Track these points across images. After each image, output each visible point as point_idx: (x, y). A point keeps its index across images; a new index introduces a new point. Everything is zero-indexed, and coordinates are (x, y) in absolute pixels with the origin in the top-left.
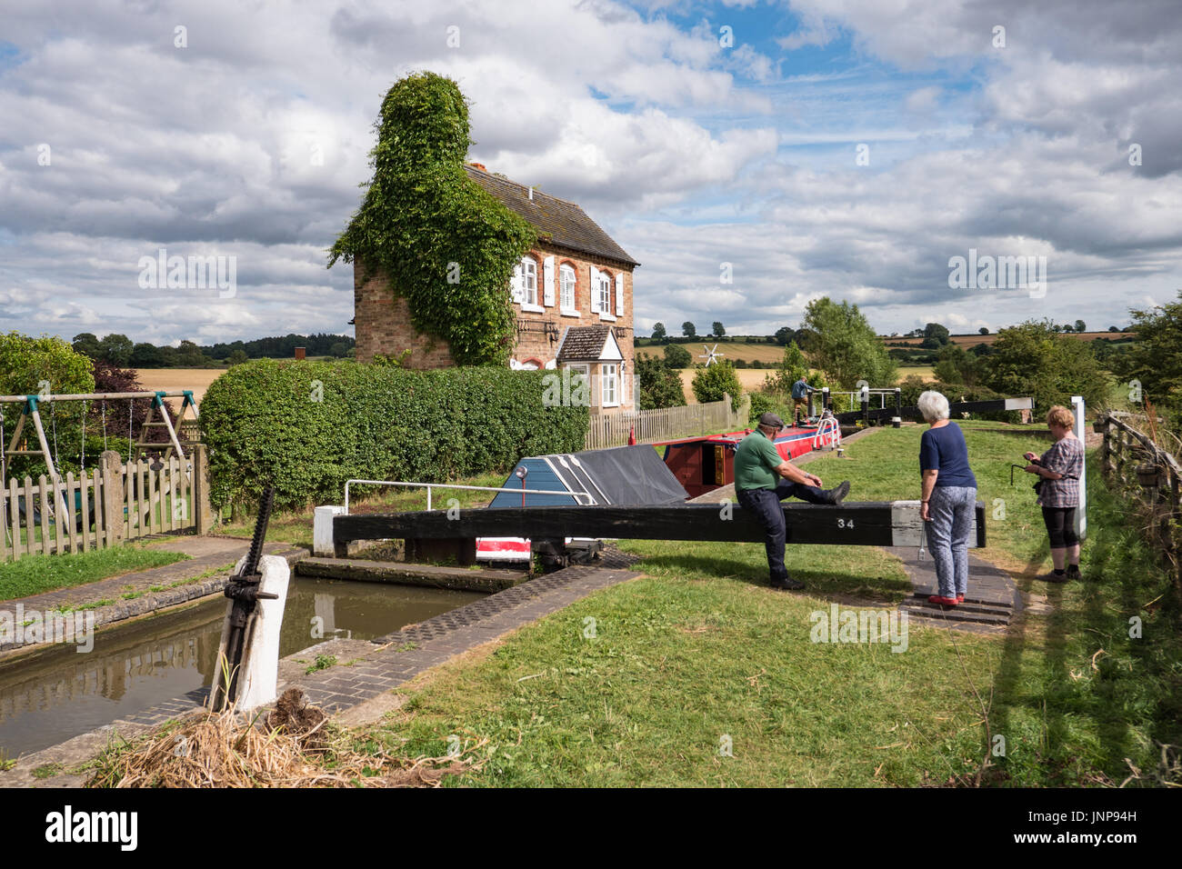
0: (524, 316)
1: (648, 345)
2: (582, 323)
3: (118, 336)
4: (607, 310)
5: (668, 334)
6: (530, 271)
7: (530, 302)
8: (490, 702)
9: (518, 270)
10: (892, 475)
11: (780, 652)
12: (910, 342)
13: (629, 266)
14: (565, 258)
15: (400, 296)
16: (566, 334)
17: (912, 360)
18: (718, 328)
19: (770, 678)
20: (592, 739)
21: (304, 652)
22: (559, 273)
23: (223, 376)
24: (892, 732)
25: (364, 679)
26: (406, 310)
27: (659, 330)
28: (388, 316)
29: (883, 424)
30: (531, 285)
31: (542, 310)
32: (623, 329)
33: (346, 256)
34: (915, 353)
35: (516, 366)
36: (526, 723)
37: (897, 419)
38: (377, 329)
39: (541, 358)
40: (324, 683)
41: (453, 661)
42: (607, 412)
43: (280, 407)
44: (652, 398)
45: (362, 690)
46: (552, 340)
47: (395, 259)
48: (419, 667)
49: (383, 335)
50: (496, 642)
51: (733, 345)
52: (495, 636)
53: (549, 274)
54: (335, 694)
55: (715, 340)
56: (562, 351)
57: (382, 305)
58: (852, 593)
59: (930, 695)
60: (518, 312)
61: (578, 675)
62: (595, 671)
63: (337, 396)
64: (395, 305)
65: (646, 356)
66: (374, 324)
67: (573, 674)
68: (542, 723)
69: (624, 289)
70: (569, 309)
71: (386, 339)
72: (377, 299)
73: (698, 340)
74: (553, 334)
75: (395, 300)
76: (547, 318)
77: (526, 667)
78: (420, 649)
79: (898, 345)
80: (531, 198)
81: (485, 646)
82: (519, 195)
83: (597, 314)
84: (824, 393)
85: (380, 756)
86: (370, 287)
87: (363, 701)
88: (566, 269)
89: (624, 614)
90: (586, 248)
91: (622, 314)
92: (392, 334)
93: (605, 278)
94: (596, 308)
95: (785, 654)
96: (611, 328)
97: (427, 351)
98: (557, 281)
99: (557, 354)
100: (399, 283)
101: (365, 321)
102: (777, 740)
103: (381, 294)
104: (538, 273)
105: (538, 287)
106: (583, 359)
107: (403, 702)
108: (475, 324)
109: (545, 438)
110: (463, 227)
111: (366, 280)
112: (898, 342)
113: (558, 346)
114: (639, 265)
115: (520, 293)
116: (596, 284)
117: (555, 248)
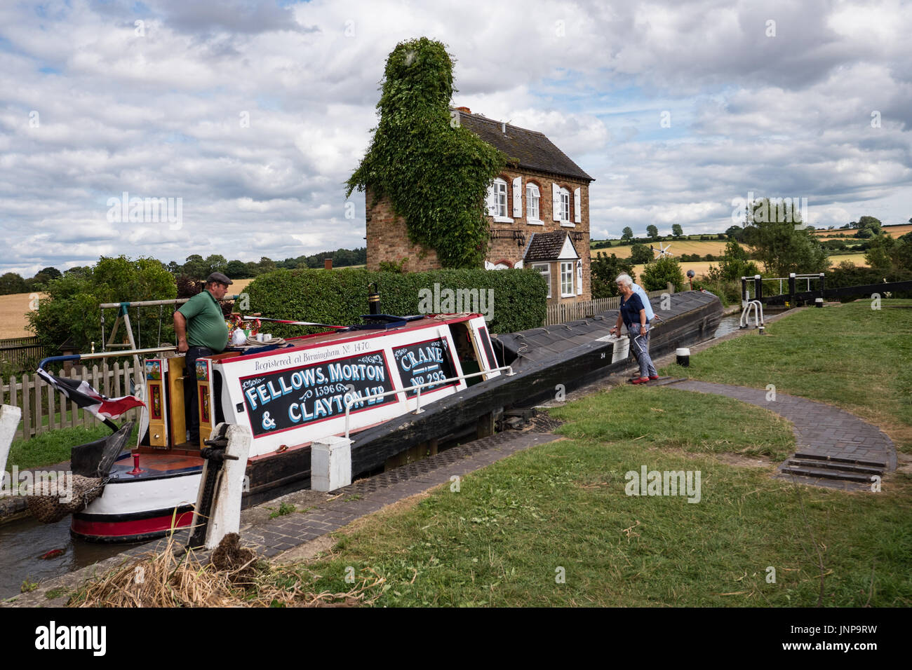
0: (496, 226)
1: (618, 245)
2: (545, 230)
3: (217, 256)
4: (567, 219)
5: (635, 236)
6: (501, 190)
7: (502, 214)
8: (400, 546)
9: (490, 190)
10: (804, 348)
11: (658, 506)
12: (845, 233)
13: (585, 180)
14: (531, 178)
15: (400, 215)
16: (532, 239)
17: (847, 249)
18: (677, 228)
19: (642, 529)
20: (473, 579)
21: (275, 501)
22: (525, 190)
23: (252, 283)
24: (739, 581)
25: (311, 524)
26: (405, 227)
27: (628, 233)
28: (391, 231)
29: (809, 304)
30: (502, 202)
31: (512, 221)
32: (581, 233)
33: (360, 186)
34: (850, 243)
35: (490, 266)
36: (424, 564)
37: (819, 300)
38: (383, 242)
39: (511, 259)
40: (279, 527)
41: (384, 510)
42: (565, 302)
43: (293, 306)
44: (609, 289)
45: (306, 533)
46: (519, 244)
47: (395, 186)
48: (357, 514)
49: (387, 246)
50: (425, 494)
51: (690, 243)
52: (424, 490)
53: (517, 191)
54: (284, 536)
55: (674, 239)
56: (529, 253)
57: (387, 223)
58: (740, 454)
59: (783, 547)
60: (491, 224)
61: (480, 524)
62: (495, 520)
63: (337, 295)
64: (396, 223)
65: (605, 254)
66: (380, 238)
67: (476, 522)
68: (437, 565)
69: (581, 200)
70: (533, 219)
71: (389, 250)
72: (383, 218)
73: (659, 239)
74: (521, 240)
75: (396, 219)
76: (516, 227)
77: (441, 516)
78: (363, 499)
79: (834, 236)
80: (504, 131)
81: (413, 498)
82: (494, 130)
83: (559, 222)
84: (757, 280)
85: (292, 590)
86: (377, 210)
87: (304, 543)
88: (532, 187)
89: (534, 471)
90: (548, 169)
91: (580, 221)
92: (394, 246)
93: (565, 192)
94: (557, 217)
95: (661, 508)
96: (568, 232)
97: (421, 258)
98: (524, 197)
99: (524, 256)
100: (398, 205)
101: (373, 236)
102: (633, 585)
103: (385, 214)
104: (508, 191)
105: (508, 202)
106: (545, 259)
107: (334, 543)
108: (457, 234)
109: (509, 325)
110: (447, 159)
111: (375, 204)
112: (834, 234)
113: (526, 249)
114: (594, 180)
115: (493, 208)
116: (556, 197)
117: (522, 170)
